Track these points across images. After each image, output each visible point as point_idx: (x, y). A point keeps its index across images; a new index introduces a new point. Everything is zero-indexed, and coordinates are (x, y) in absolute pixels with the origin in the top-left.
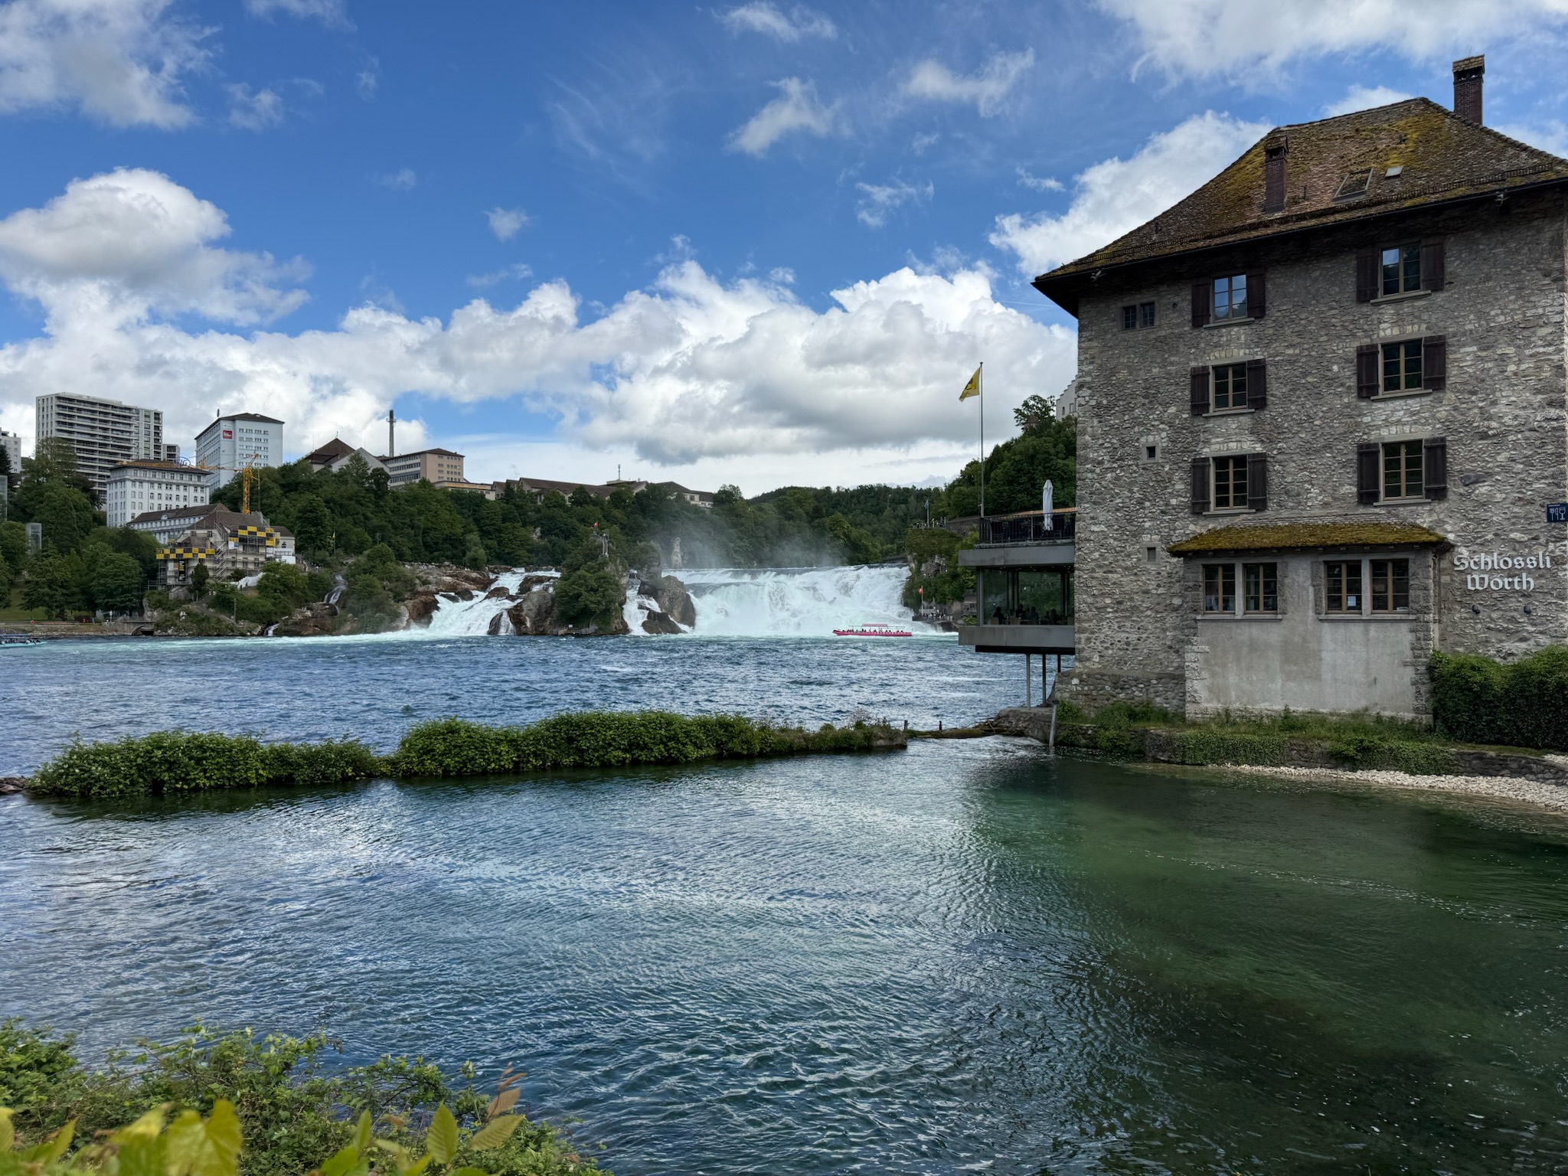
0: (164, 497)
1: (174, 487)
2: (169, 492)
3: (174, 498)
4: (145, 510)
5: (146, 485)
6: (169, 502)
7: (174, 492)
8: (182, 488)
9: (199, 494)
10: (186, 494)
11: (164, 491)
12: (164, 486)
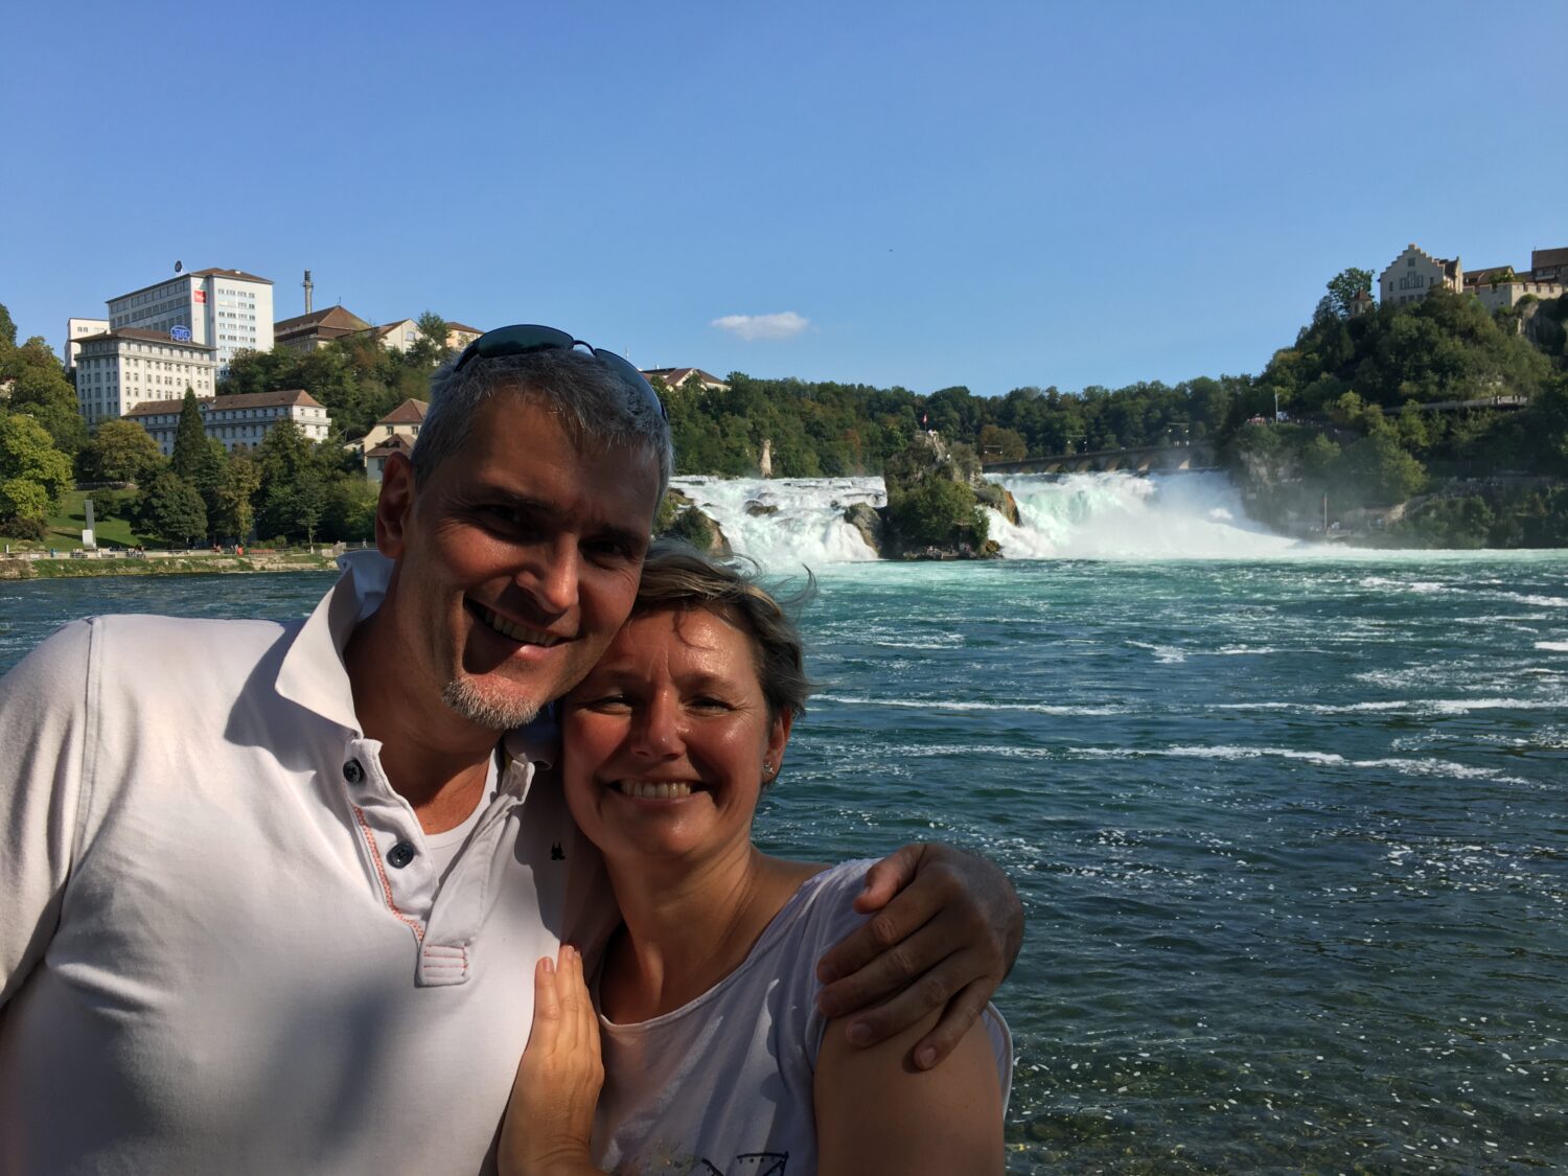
0: (163, 380)
1: (174, 367)
2: (168, 374)
3: (175, 382)
4: (143, 398)
5: (142, 363)
6: (169, 388)
7: (174, 374)
8: (183, 367)
9: (204, 378)
10: (188, 376)
11: (164, 373)
12: (162, 365)
